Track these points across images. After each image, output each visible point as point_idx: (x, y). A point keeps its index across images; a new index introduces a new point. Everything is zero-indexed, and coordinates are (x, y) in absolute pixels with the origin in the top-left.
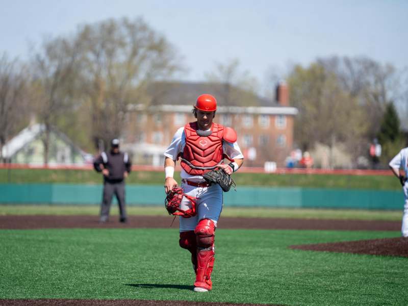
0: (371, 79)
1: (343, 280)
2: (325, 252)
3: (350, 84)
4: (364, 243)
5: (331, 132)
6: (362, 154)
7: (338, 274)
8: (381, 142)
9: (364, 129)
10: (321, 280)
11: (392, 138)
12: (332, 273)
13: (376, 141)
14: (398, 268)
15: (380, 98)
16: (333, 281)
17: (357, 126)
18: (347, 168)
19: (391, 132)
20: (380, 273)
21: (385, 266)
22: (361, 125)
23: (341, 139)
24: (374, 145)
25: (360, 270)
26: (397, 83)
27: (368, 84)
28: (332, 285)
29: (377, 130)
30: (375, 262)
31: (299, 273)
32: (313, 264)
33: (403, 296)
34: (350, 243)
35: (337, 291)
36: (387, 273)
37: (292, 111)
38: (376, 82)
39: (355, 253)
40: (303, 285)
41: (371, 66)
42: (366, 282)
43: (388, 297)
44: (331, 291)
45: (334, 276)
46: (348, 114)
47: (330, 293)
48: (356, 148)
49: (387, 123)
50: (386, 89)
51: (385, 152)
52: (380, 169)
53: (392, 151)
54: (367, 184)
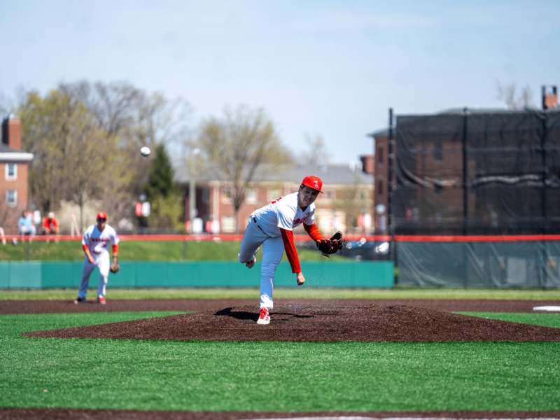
0: (135, 114)
1: (97, 372)
2: (73, 339)
3: (106, 119)
4: (127, 325)
5: (81, 183)
6: (123, 216)
7: (91, 365)
8: (149, 198)
9: (127, 180)
10: (68, 374)
11: (164, 192)
12: (83, 365)
13: (143, 197)
14: (173, 354)
15: (148, 140)
16: (84, 375)
17: (118, 176)
19: (162, 184)
20: (148, 362)
21: (155, 352)
22: (123, 175)
23: (95, 193)
24: (141, 203)
25: (121, 359)
26: (168, 119)
27: (130, 119)
28: (83, 379)
29: (145, 181)
30: (142, 349)
31: (37, 367)
32: (57, 355)
33: (178, 388)
34: (108, 325)
35: (89, 386)
36: (159, 361)
37: (28, 156)
38: (141, 118)
39: (114, 338)
40: (42, 382)
41: (133, 95)
42: (129, 375)
43: (159, 390)
44: (82, 387)
45: (86, 368)
46: (104, 158)
47: (80, 389)
48: (116, 207)
49: (158, 172)
50: (154, 127)
51: (154, 211)
52: (149, 234)
53: (164, 210)
54: (132, 254)
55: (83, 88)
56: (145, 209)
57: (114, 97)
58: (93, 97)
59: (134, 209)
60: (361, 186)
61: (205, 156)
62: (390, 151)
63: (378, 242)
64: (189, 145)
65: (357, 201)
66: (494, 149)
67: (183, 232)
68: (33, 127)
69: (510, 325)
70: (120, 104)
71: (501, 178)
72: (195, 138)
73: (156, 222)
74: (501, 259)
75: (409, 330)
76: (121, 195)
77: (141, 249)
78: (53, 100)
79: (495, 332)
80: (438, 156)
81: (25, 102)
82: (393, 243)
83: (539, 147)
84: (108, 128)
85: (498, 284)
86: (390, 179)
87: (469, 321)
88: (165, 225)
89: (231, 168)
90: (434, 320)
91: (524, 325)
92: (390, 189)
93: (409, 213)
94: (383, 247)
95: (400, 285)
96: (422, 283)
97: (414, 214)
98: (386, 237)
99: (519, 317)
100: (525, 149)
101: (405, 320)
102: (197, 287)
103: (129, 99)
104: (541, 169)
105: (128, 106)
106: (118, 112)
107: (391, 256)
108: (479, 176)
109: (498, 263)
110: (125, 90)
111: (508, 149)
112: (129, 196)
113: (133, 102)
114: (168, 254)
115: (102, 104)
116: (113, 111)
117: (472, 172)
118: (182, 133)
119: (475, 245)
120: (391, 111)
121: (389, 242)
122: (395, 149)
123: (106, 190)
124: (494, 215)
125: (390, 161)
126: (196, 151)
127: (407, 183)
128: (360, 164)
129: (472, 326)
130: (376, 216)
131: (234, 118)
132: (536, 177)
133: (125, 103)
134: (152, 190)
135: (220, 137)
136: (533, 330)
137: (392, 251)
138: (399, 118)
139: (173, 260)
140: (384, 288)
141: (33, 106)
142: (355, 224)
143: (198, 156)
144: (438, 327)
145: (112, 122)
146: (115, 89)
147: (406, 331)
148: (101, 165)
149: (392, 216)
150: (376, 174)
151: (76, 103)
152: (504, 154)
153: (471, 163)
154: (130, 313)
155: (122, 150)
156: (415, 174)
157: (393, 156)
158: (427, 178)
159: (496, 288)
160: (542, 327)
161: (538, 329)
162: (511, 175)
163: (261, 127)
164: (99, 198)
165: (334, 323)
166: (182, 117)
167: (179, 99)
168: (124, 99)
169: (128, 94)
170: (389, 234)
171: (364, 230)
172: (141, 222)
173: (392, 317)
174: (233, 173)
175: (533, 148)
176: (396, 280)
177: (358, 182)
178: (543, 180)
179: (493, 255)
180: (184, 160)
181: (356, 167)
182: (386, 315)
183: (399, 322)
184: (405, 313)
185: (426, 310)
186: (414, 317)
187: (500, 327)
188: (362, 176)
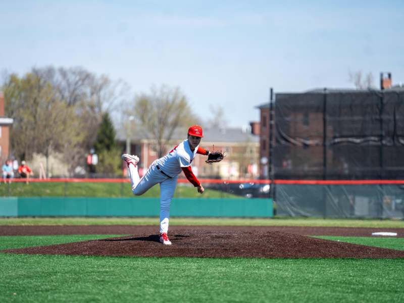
0: (88, 90)
1: (54, 280)
2: (37, 255)
3: (67, 94)
4: (77, 245)
5: (48, 141)
6: (79, 164)
7: (50, 274)
8: (97, 151)
9: (81, 139)
10: (32, 281)
11: (108, 147)
12: (43, 274)
13: (92, 151)
14: (109, 267)
15: (97, 110)
16: (44, 282)
17: (74, 135)
18: (65, 177)
19: (107, 141)
20: (91, 272)
21: (97, 265)
22: (78, 134)
23: (58, 148)
24: (92, 155)
25: (71, 270)
26: (112, 94)
27: (84, 94)
28: (43, 285)
29: (94, 140)
30: (87, 263)
31: (10, 276)
32: (25, 267)
33: (112, 292)
34: (63, 245)
35: (47, 291)
36: (99, 272)
37: (9, 121)
38: (92, 94)
39: (67, 254)
40: (13, 287)
41: (86, 77)
42: (77, 282)
43: (98, 294)
44: (42, 291)
45: (46, 277)
46: (64, 123)
47: (40, 293)
48: (73, 158)
49: (104, 132)
50: (102, 100)
51: (101, 161)
52: (96, 178)
53: (108, 161)
54: (84, 192)
55: (50, 72)
56: (94, 160)
57: (72, 78)
58: (58, 77)
59: (86, 159)
60: (250, 144)
61: (138, 122)
62: (271, 119)
63: (263, 185)
64: (127, 113)
65: (248, 155)
66: (346, 118)
67: (121, 177)
68: (13, 100)
69: (354, 246)
70: (76, 83)
71: (350, 139)
72: (130, 108)
73: (102, 169)
74: (350, 197)
75: (281, 250)
76: (76, 150)
77: (90, 188)
78: (28, 80)
79: (344, 251)
80: (306, 123)
81: (8, 81)
82: (273, 186)
83: (378, 117)
84: (68, 100)
85: (349, 216)
86: (271, 139)
87: (324, 243)
88: (108, 172)
89: (156, 130)
90: (300, 242)
91: (364, 247)
92: (271, 146)
93: (285, 163)
94: (266, 188)
95: (276, 216)
96: (293, 215)
97: (288, 165)
98: (267, 181)
99: (362, 240)
100: (368, 118)
102: (131, 217)
103: (83, 80)
104: (379, 132)
105: (83, 84)
106: (75, 90)
107: (271, 194)
108: (335, 137)
109: (348, 200)
110: (81, 73)
111: (356, 118)
112: (82, 150)
113: (86, 82)
114: (110, 192)
115: (64, 84)
116: (72, 88)
117: (330, 134)
118: (121, 104)
119: (332, 187)
120: (272, 90)
121: (270, 184)
122: (274, 118)
123: (66, 145)
124: (346, 166)
125: (271, 126)
126: (131, 118)
127: (283, 142)
128: (249, 128)
129: (327, 247)
130: (261, 166)
131: (158, 94)
132: (376, 139)
133: (80, 83)
134: (99, 146)
135: (149, 107)
136: (370, 250)
137: (272, 192)
138: (277, 95)
139: (114, 197)
140: (266, 218)
141: (13, 84)
142: (246, 171)
143: (132, 122)
144: (302, 247)
145: (71, 97)
146: (74, 73)
147: (279, 250)
148: (62, 127)
149: (272, 166)
150: (261, 135)
151: (45, 82)
152: (353, 122)
153: (330, 128)
154: (80, 236)
155: (78, 116)
156: (289, 136)
157: (273, 122)
158: (298, 139)
159: (347, 218)
160: (377, 248)
161: (375, 250)
162: (357, 137)
163: (178, 101)
164: (60, 152)
165: (227, 244)
166: (121, 94)
167: (120, 81)
168: (80, 80)
169: (83, 76)
170: (270, 179)
171: (252, 176)
172: (91, 169)
173: (269, 239)
174: (157, 134)
175: (374, 117)
176: (275, 212)
177: (248, 141)
178: (381, 140)
179: (345, 194)
180: (122, 124)
181: (247, 130)
182: (265, 238)
183: (275, 244)
184: (278, 237)
185: (294, 235)
186: (285, 240)
187: (347, 248)
188: (251, 137)
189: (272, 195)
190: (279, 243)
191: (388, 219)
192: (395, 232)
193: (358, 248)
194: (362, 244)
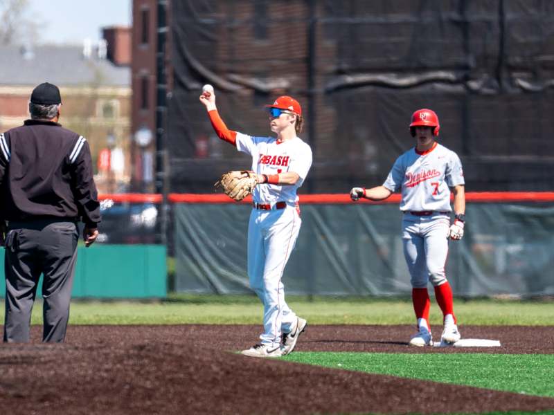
60: (104, 91)
62: (161, 22)
63: (141, 206)
65: (97, 120)
66: (369, 18)
69: (377, 380)
71: (381, 78)
74: (381, 240)
75: (175, 394)
79: (348, 396)
82: (165, 210)
83: (455, 15)
85: (376, 291)
86: (160, 78)
87: (297, 374)
90: (228, 373)
91: (405, 381)
92: (161, 95)
93: (201, 145)
94: (149, 216)
95: (179, 294)
96: (223, 289)
98: (152, 197)
99: (402, 362)
100: (428, 18)
101: (170, 372)
104: (460, 58)
107: (161, 234)
108: (340, 72)
109: (376, 247)
111: (396, 18)
117: (326, 64)
119: (330, 210)
121: (158, 206)
122: (170, 19)
124: (370, 150)
125: (161, 38)
128: (102, 45)
129: (302, 384)
130: (134, 151)
132: (450, 75)
136: (421, 390)
137: (164, 226)
140: (146, 301)
144: (234, 387)
147: (170, 396)
149: (165, 153)
150: (134, 67)
152: (390, 28)
153: (326, 45)
157: (164, 30)
159: (372, 298)
160: (441, 385)
162: (401, 71)
165: (24, 380)
170: (159, 190)
173: (143, 366)
175: (445, 16)
176: (171, 282)
177: (98, 82)
178: (464, 80)
179: (367, 232)
181: (96, 50)
182: (131, 362)
183: (157, 378)
184: (169, 358)
185: (213, 351)
186: (188, 367)
187: (357, 386)
188: (107, 67)
189: (164, 236)
190: (168, 377)
191: (484, 298)
192: (495, 338)
193: (388, 385)
194: (402, 374)
